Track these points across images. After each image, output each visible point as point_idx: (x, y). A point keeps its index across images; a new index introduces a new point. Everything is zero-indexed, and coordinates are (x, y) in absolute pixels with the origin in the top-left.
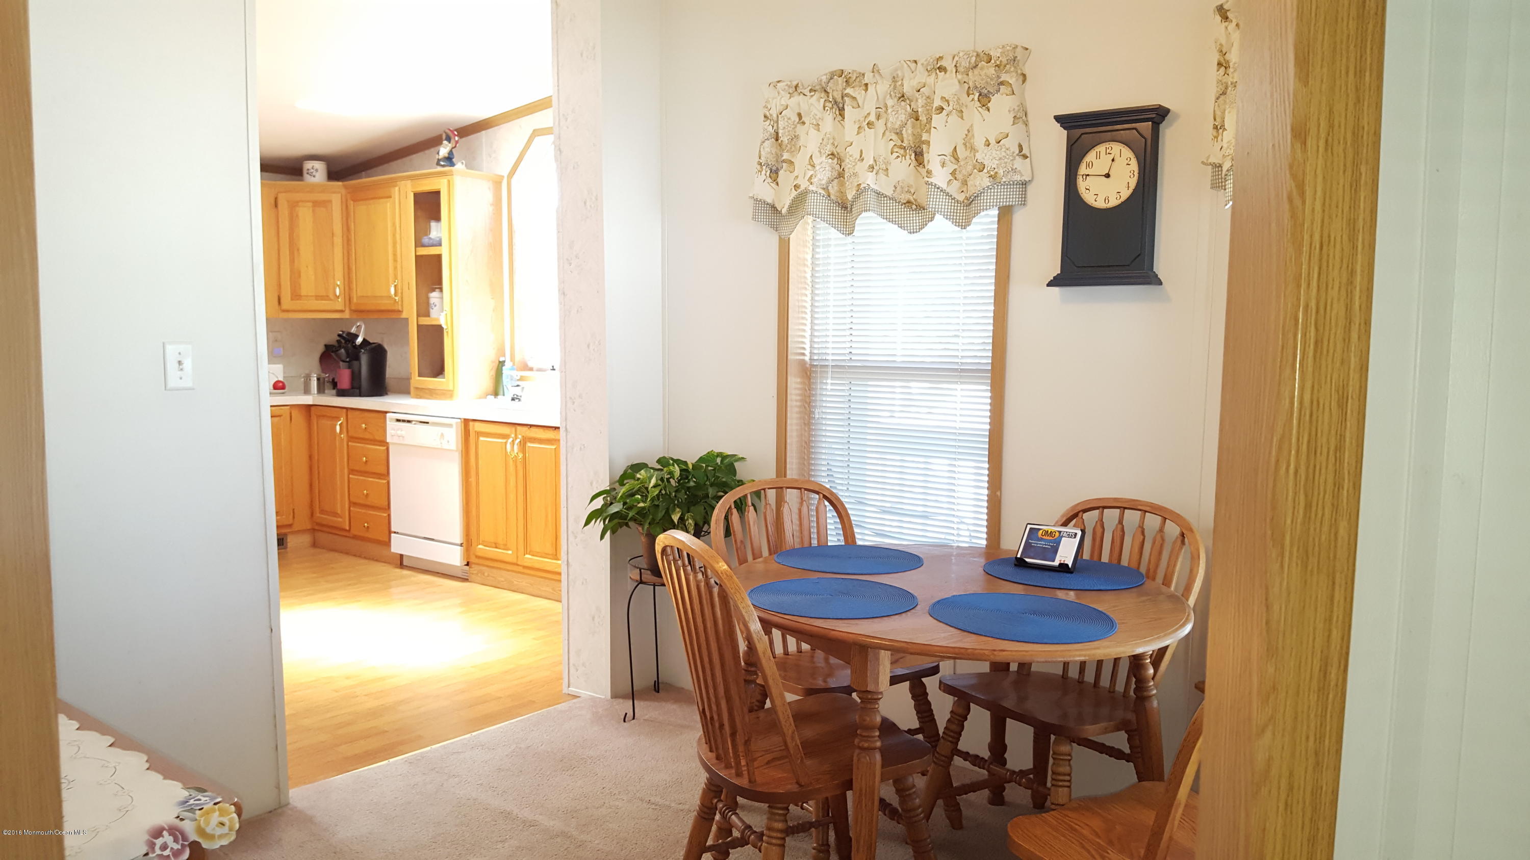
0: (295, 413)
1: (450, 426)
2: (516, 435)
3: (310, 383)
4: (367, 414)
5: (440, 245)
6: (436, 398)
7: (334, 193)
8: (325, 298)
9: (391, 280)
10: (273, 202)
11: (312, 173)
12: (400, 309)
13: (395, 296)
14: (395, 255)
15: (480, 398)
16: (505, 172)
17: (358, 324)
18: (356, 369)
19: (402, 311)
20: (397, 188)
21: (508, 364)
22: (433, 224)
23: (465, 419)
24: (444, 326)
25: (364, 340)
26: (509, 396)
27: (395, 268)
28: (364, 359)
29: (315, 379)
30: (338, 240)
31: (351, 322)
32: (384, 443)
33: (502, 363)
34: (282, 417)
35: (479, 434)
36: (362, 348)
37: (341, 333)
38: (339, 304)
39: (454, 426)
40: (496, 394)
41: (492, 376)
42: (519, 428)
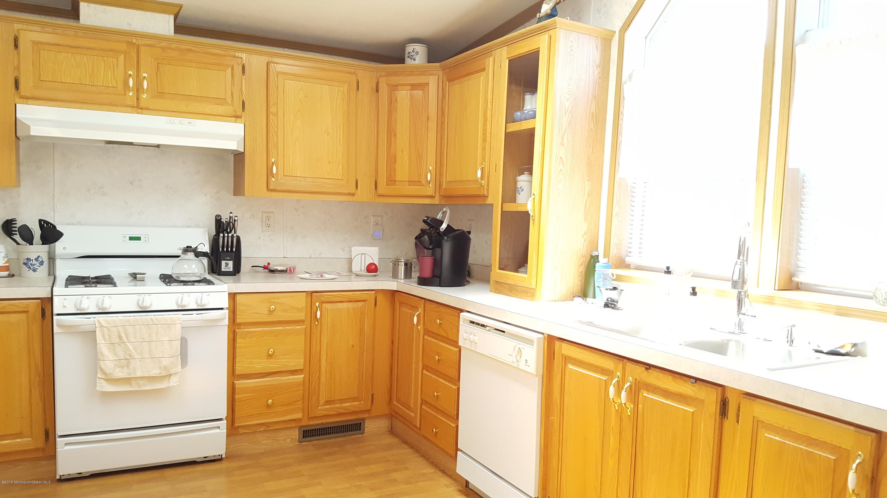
0: (380, 298)
1: (530, 342)
2: (624, 374)
3: (398, 267)
4: (442, 309)
5: (534, 117)
6: (516, 296)
7: (432, 75)
8: (418, 183)
9: (479, 161)
10: (375, 87)
11: (412, 56)
12: (485, 193)
13: (482, 180)
14: (484, 134)
15: (565, 299)
16: (617, 26)
17: (444, 210)
18: (438, 256)
19: (488, 196)
20: (491, 59)
21: (602, 260)
22: (528, 97)
23: (549, 336)
24: (531, 214)
25: (448, 226)
26: (601, 299)
27: (484, 149)
28: (447, 247)
29: (403, 264)
30: (433, 125)
31: (439, 207)
32: (455, 343)
33: (595, 259)
34: (366, 302)
35: (567, 359)
36: (445, 235)
37: (426, 218)
38: (430, 190)
39: (535, 343)
40: (584, 295)
41: (581, 272)
42: (629, 365)
